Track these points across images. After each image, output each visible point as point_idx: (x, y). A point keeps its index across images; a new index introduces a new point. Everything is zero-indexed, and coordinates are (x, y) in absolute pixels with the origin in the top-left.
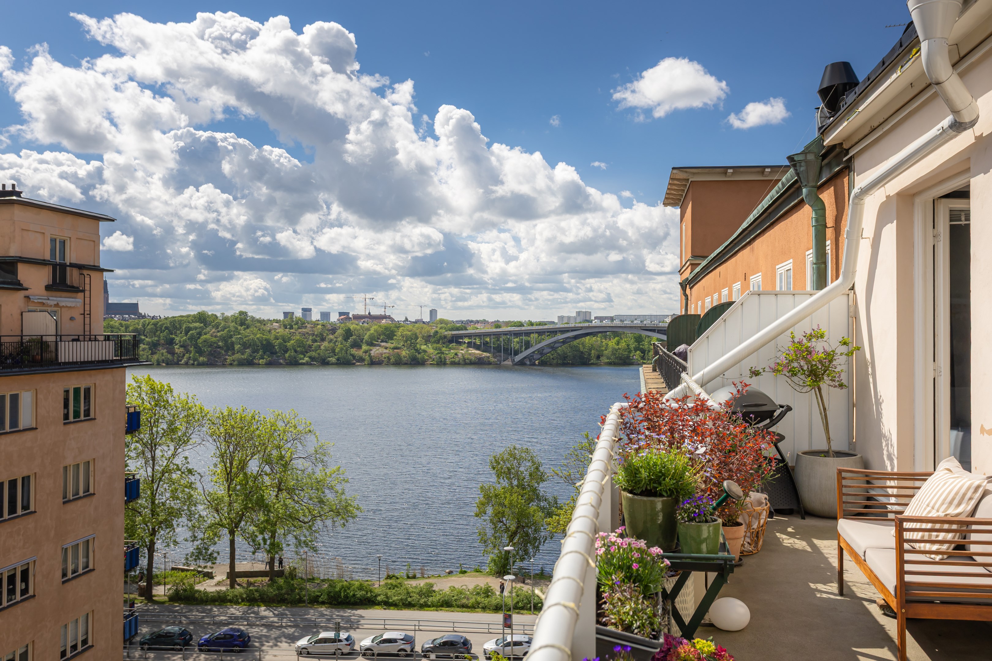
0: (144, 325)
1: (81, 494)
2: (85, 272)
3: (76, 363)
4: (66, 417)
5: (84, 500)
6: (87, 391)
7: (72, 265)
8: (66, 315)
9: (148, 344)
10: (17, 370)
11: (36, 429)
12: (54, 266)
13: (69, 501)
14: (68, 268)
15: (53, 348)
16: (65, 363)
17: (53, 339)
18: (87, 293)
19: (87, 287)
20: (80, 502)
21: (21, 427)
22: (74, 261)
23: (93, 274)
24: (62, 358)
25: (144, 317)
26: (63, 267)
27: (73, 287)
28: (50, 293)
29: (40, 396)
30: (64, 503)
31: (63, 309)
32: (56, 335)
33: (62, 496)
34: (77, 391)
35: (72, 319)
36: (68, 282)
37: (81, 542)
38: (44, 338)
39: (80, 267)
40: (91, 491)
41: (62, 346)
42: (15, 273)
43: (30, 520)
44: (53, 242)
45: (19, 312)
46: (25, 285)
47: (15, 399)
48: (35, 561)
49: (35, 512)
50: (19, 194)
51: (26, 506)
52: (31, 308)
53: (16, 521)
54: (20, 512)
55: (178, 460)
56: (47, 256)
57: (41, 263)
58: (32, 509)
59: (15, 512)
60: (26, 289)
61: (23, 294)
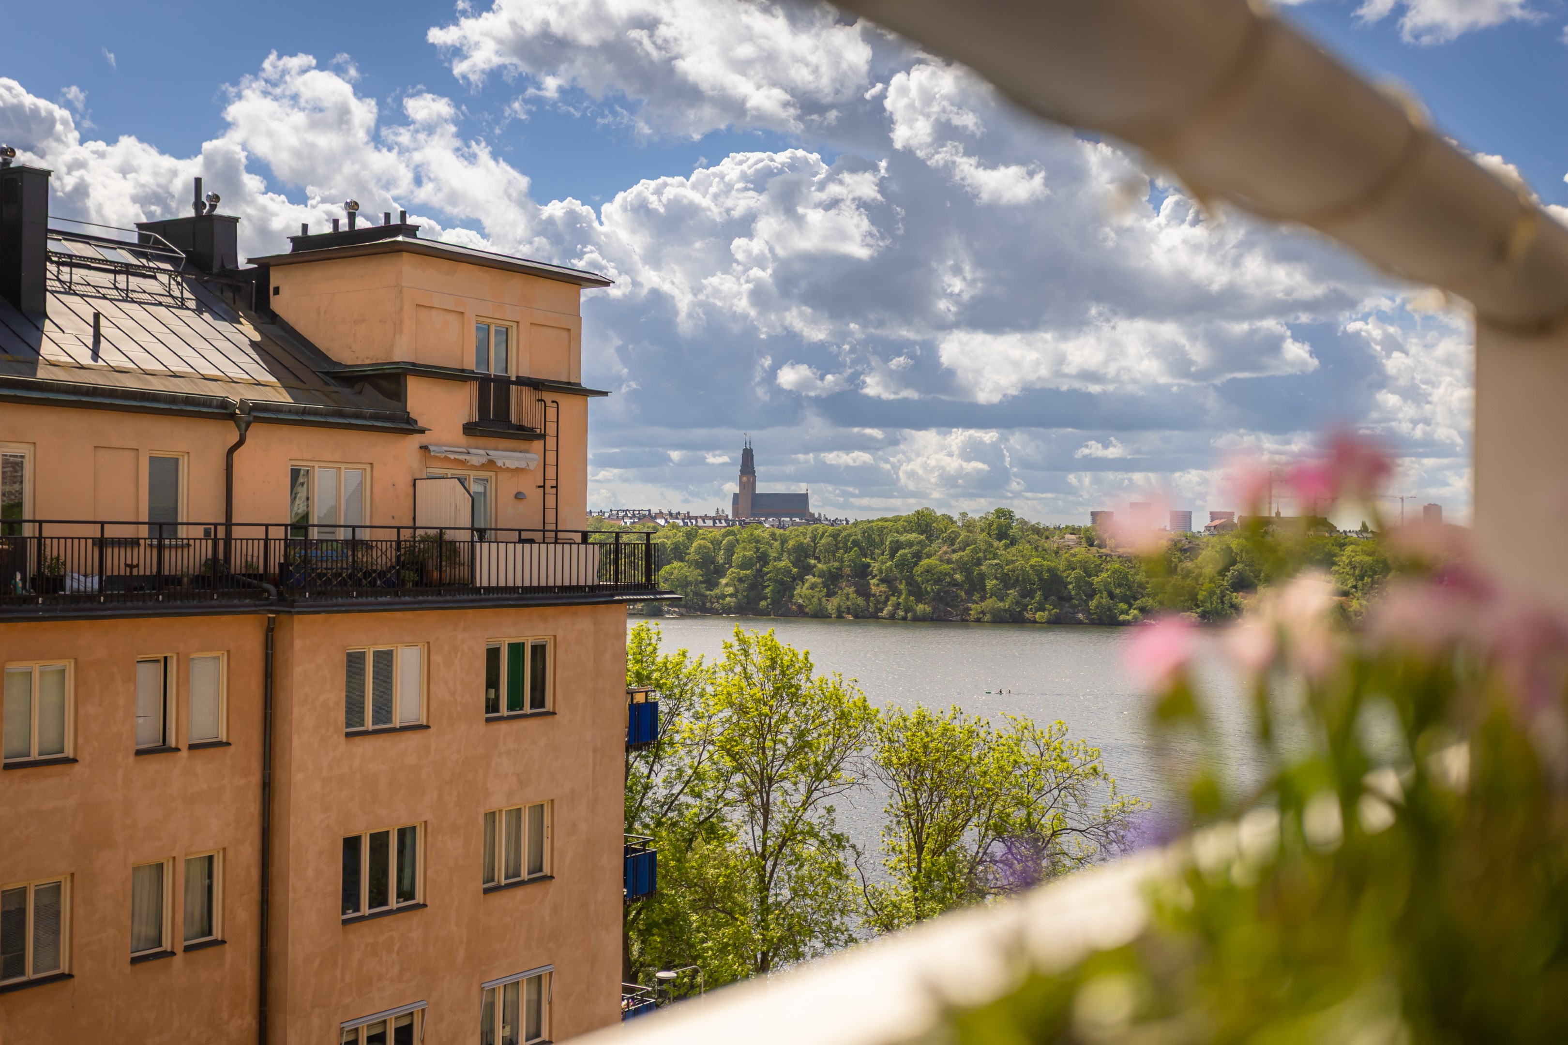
0: (814, 538)
1: (525, 875)
2: (548, 397)
3: (515, 589)
4: (492, 706)
5: (530, 889)
6: (539, 651)
7: (521, 382)
8: (507, 487)
9: (822, 575)
10: (388, 599)
11: (428, 727)
12: (484, 381)
13: (498, 888)
14: (513, 388)
15: (465, 556)
16: (489, 589)
17: (465, 536)
18: (551, 442)
19: (551, 429)
20: (520, 893)
21: (397, 723)
22: (525, 373)
23: (567, 402)
24: (483, 579)
25: (818, 520)
26: (503, 384)
27: (521, 428)
28: (472, 440)
29: (436, 658)
30: (486, 891)
31: (501, 476)
32: (473, 529)
33: (481, 877)
34: (516, 650)
35: (519, 496)
36: (513, 419)
37: (523, 978)
38: (449, 535)
39: (536, 385)
40: (547, 870)
41: (483, 550)
42: (399, 395)
43: (415, 919)
44: (484, 330)
45: (409, 479)
46: (421, 424)
47: (385, 660)
48: (423, 1010)
49: (425, 905)
50: (412, 231)
51: (406, 893)
52: (433, 471)
53: (386, 920)
54: (393, 903)
55: (813, 816)
56: (470, 363)
57: (458, 376)
58: (419, 898)
59: (385, 902)
60: (422, 431)
61: (416, 440)
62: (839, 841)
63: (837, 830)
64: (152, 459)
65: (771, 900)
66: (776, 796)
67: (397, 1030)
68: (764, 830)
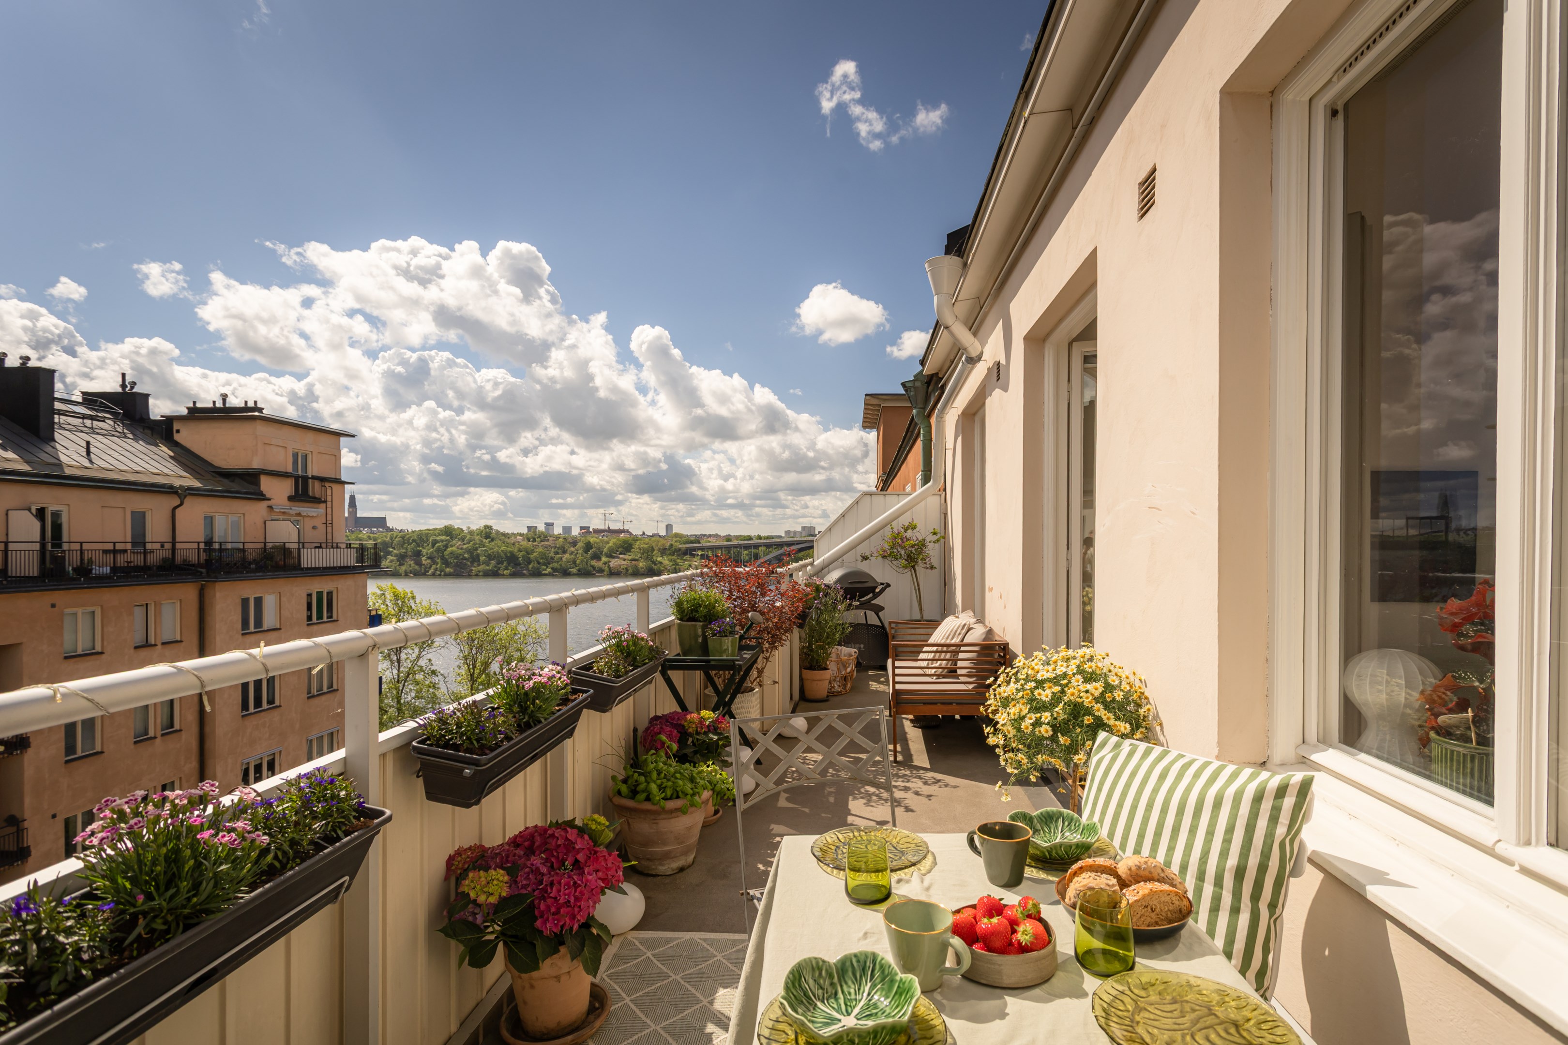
0: (391, 538)
1: (325, 689)
2: (327, 484)
3: (319, 568)
4: (309, 618)
5: (328, 696)
6: (330, 594)
7: (314, 478)
8: (309, 524)
9: (396, 555)
10: (261, 574)
11: (280, 629)
12: (297, 478)
13: (314, 696)
14: (310, 481)
15: (295, 554)
16: (307, 569)
17: (296, 546)
18: (329, 504)
19: (329, 498)
20: (323, 698)
21: (265, 627)
22: (315, 474)
23: (335, 487)
24: (304, 564)
25: (392, 530)
26: (305, 479)
27: (315, 498)
28: (292, 503)
29: (283, 599)
30: (309, 698)
31: (306, 519)
32: (299, 543)
33: (306, 692)
34: (320, 594)
35: (314, 528)
36: (310, 494)
37: (325, 733)
38: (287, 545)
39: (322, 480)
40: (335, 687)
41: (304, 552)
42: (258, 484)
43: (275, 714)
44: (295, 456)
45: (262, 521)
46: (268, 496)
47: (259, 601)
48: (280, 752)
49: (280, 706)
50: (260, 410)
51: (271, 701)
52: (274, 517)
53: (263, 714)
54: (265, 705)
55: (422, 662)
56: (290, 469)
57: (284, 475)
58: (277, 703)
59: (261, 706)
60: (269, 499)
61: (265, 504)
62: (434, 672)
63: (433, 668)
64: (133, 512)
65: (402, 701)
66: (403, 656)
67: (255, 766)
68: (399, 671)
